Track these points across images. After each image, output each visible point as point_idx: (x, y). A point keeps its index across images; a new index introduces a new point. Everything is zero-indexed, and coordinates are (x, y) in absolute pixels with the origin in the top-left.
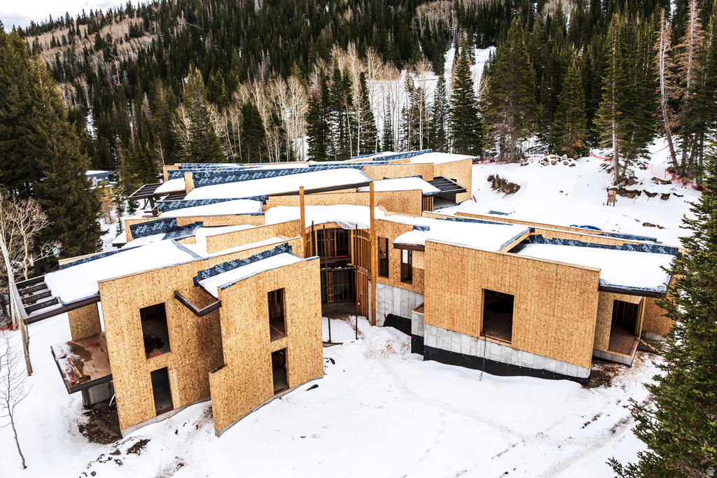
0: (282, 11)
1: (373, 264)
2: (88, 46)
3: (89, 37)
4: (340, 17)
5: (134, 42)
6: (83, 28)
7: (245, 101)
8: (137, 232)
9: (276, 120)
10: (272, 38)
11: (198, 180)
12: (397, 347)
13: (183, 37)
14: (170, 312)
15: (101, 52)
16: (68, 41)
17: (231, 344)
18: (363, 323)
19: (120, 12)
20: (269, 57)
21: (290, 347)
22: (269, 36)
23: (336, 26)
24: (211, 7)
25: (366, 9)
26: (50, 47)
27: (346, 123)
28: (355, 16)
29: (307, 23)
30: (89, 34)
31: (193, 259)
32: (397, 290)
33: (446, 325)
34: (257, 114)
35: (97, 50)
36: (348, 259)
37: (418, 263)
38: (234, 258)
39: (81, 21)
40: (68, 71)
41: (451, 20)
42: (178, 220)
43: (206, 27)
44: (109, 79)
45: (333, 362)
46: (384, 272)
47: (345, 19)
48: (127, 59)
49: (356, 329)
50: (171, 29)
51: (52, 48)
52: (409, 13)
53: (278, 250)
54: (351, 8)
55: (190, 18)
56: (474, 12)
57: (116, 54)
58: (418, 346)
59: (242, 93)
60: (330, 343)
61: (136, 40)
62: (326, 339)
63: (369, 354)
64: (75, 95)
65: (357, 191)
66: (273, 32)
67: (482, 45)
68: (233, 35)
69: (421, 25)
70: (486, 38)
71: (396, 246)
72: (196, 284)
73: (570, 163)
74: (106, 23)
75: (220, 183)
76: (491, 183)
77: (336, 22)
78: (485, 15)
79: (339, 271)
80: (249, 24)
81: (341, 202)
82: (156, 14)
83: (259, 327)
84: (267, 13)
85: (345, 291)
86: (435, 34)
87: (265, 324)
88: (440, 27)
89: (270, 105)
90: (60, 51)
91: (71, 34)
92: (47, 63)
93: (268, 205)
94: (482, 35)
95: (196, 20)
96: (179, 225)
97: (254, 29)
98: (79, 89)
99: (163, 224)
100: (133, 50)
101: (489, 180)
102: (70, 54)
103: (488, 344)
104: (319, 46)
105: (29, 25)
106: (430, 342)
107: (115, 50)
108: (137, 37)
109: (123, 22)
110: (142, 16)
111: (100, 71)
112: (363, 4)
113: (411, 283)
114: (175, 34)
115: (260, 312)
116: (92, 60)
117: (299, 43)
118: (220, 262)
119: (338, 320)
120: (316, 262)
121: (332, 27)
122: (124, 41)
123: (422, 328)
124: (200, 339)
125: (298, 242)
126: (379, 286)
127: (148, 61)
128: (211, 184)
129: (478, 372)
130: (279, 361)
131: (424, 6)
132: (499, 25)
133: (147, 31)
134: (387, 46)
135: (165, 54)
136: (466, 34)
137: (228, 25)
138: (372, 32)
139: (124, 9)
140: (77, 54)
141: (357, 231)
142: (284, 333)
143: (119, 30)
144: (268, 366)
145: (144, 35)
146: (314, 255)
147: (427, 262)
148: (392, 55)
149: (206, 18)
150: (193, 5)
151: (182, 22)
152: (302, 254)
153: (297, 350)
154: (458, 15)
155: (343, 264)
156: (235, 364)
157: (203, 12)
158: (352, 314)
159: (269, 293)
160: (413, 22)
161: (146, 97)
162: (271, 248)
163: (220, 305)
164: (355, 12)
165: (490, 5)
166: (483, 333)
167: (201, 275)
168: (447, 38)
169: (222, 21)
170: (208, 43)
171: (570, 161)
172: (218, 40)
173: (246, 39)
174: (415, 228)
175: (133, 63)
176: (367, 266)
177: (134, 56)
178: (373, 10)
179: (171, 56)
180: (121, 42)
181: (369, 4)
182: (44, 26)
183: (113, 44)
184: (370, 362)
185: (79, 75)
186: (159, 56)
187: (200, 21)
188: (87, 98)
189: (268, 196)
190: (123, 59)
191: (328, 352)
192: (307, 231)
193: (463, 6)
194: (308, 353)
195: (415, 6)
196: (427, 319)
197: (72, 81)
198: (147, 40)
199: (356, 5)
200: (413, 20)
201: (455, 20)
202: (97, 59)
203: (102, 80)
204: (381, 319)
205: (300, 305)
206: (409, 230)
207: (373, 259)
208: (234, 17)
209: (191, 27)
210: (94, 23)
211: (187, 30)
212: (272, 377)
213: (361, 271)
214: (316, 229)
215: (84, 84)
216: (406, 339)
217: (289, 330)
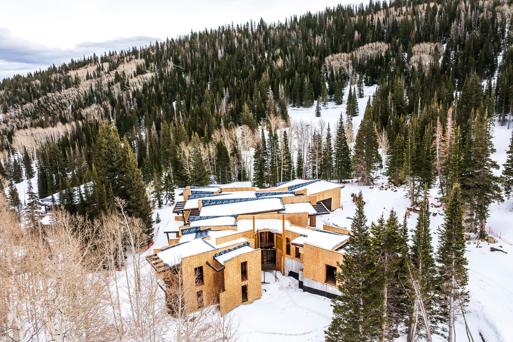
0: (236, 58)
1: (284, 249)
2: (111, 80)
3: (111, 72)
4: (274, 63)
5: (139, 77)
6: (106, 65)
7: (218, 140)
8: (184, 232)
9: (236, 152)
10: (230, 77)
11: (205, 203)
12: (293, 285)
13: (172, 75)
14: (205, 269)
15: (119, 84)
16: (97, 75)
17: (228, 282)
18: (279, 274)
19: (129, 53)
20: (228, 92)
21: (249, 284)
22: (228, 76)
23: (272, 72)
24: (190, 54)
25: (291, 59)
26: (85, 79)
27: (276, 160)
28: (284, 63)
29: (252, 69)
30: (110, 70)
31: (213, 249)
32: (294, 261)
33: (312, 277)
34: (225, 149)
35: (116, 83)
36: (273, 245)
37: (301, 251)
38: (228, 248)
39: (104, 60)
40: (98, 97)
41: (348, 67)
42: (201, 228)
43: (186, 67)
44: (124, 103)
45: (266, 291)
46: (288, 252)
47: (278, 66)
48: (135, 89)
49: (276, 277)
50: (164, 69)
51: (87, 80)
52: (320, 61)
53: (244, 245)
54: (282, 57)
55: (176, 62)
56: (364, 61)
57: (129, 86)
58: (301, 285)
59: (216, 135)
60: (264, 283)
61: (141, 76)
62: (263, 281)
63: (281, 288)
64: (103, 114)
65: (278, 213)
66: (230, 73)
67: (369, 84)
68: (204, 74)
69: (328, 69)
70: (371, 79)
71: (293, 244)
72: (214, 259)
73: (395, 190)
74: (121, 63)
75: (214, 205)
76: (353, 198)
77: (272, 67)
78: (371, 64)
79: (269, 250)
80: (215, 67)
81: (271, 218)
82: (153, 56)
83: (237, 276)
84: (227, 59)
85: (272, 258)
86: (337, 77)
87: (239, 275)
88: (340, 72)
89: (232, 142)
90: (92, 82)
91: (99, 69)
92: (85, 92)
93: (237, 219)
94: (369, 77)
95: (179, 63)
96: (201, 230)
97: (218, 71)
98: (106, 109)
99: (195, 229)
100: (139, 83)
101: (352, 196)
102: (99, 85)
103: (328, 286)
104: (260, 87)
105: (70, 62)
106: (305, 284)
107: (128, 83)
108: (142, 74)
109: (132, 62)
110: (144, 58)
111: (119, 97)
112: (290, 55)
113: (299, 258)
114: (167, 72)
115: (238, 270)
116: (113, 89)
117: (248, 82)
118: (223, 250)
119: (268, 272)
120: (260, 250)
121: (269, 72)
122: (133, 77)
123: (303, 278)
124: (214, 279)
125: (252, 241)
126: (286, 258)
127: (149, 91)
128: (210, 205)
129: (324, 297)
130: (244, 289)
131: (330, 57)
132: (380, 70)
133: (148, 69)
134: (304, 86)
135: (160, 87)
136: (358, 76)
137: (201, 67)
138: (295, 76)
139: (131, 51)
140: (103, 84)
141: (277, 234)
142: (247, 279)
143: (129, 68)
144: (240, 291)
145: (146, 73)
146: (258, 248)
147: (304, 252)
148: (308, 92)
149: (186, 62)
150: (178, 51)
151: (171, 64)
152: (254, 246)
153: (251, 286)
154: (353, 64)
155: (271, 247)
156: (229, 290)
157: (184, 57)
158: (274, 270)
159: (242, 263)
160: (323, 68)
161: (154, 124)
162: (242, 244)
163: (224, 268)
164: (284, 60)
165: (375, 56)
166: (326, 282)
167: (216, 256)
168: (345, 79)
169: (197, 65)
170: (188, 79)
171: (395, 188)
172: (194, 77)
173: (212, 78)
174: (301, 235)
175: (140, 93)
176: (281, 249)
177: (140, 88)
178: (296, 59)
179: (164, 88)
180: (132, 77)
181: (293, 55)
182: (79, 62)
183: (126, 78)
184: (281, 291)
185: (105, 99)
186: (157, 89)
187: (183, 63)
188: (111, 115)
189: (238, 215)
190: (133, 90)
191: (264, 287)
192: (255, 233)
193: (356, 58)
194: (256, 287)
195: (325, 57)
196: (304, 274)
197: (101, 103)
198: (149, 75)
199: (285, 55)
200: (323, 66)
201: (351, 67)
202: (116, 90)
203: (120, 104)
204: (287, 273)
205: (253, 268)
206: (299, 236)
207: (284, 247)
208: (205, 62)
209: (177, 67)
210: (113, 61)
211: (174, 70)
212: (241, 295)
213: (278, 251)
214: (259, 232)
215: (109, 107)
216: (297, 282)
217: (249, 277)
